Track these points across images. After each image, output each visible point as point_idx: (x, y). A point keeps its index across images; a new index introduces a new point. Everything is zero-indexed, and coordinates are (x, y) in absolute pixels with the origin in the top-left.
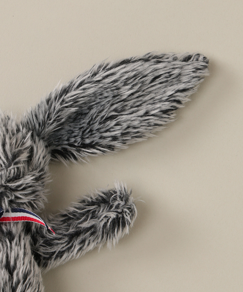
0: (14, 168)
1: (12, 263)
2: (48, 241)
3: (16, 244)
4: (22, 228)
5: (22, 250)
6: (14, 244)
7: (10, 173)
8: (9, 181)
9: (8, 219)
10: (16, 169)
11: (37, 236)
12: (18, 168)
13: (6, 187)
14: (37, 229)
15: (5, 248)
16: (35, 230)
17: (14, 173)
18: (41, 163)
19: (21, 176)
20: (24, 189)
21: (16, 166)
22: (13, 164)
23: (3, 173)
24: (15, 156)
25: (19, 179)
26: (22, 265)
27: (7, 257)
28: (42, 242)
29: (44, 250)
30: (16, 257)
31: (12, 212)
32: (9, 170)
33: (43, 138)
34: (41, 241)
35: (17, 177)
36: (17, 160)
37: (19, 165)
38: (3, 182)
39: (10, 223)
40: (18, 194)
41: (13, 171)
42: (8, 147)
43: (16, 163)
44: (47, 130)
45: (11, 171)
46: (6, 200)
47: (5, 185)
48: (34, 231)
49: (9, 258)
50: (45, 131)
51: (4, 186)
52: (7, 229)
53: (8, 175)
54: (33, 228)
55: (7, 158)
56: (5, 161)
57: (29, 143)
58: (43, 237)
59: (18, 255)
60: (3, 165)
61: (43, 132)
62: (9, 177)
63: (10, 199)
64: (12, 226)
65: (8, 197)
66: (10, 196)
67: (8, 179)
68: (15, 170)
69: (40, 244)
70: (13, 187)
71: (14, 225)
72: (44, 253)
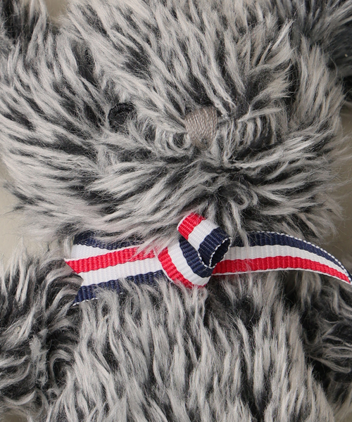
0: (254, 119)
1: (258, 385)
2: (346, 327)
3: (265, 332)
4: (277, 292)
5: (283, 350)
6: (258, 332)
7: (243, 134)
8: (241, 155)
9: (239, 264)
10: (259, 122)
11: (314, 315)
12: (263, 118)
13: (234, 174)
14: (313, 297)
15: (237, 346)
16: (309, 299)
17: (255, 131)
18: (321, 107)
19: (273, 142)
20: (283, 177)
21: (258, 113)
22: (250, 108)
23: (225, 133)
24: (255, 86)
25: (270, 147)
26: (285, 389)
27: (244, 369)
28: (330, 330)
29: (336, 352)
30: (267, 369)
31: (253, 244)
32: (240, 126)
33: (320, 43)
34: (328, 330)
35: (263, 144)
36: (261, 96)
37: (267, 111)
38: (226, 159)
39: (244, 277)
40: (267, 192)
41: (250, 127)
42: (232, 63)
43: (259, 106)
44: (328, 19)
45: (245, 126)
46: (236, 210)
47: (229, 166)
48: (306, 303)
49: (249, 371)
50: (323, 24)
51: (228, 170)
52: (237, 293)
53: (238, 139)
54: (304, 293)
55: (234, 93)
56: (230, 101)
57: (285, 53)
58: (332, 317)
59: (272, 365)
60: (224, 112)
61: (318, 26)
62: (241, 143)
63: (244, 206)
64: (251, 283)
65: (240, 202)
66: (245, 198)
67: (240, 148)
68: (256, 125)
69: (326, 336)
70: (253, 173)
71: (255, 283)
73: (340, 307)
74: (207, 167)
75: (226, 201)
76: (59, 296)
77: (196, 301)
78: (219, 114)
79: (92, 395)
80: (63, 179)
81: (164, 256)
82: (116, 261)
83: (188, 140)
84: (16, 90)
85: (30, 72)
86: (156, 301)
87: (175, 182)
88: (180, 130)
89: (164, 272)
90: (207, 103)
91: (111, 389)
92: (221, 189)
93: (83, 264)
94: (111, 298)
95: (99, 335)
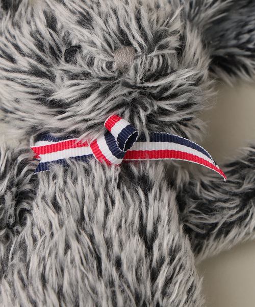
0: (158, 56)
1: (150, 228)
2: (203, 204)
3: (155, 197)
4: (163, 175)
5: (166, 209)
6: (151, 196)
7: (151, 64)
8: (149, 77)
9: (141, 154)
10: (161, 58)
11: (184, 196)
12: (163, 56)
14: (184, 185)
15: (137, 203)
16: (182, 186)
17: (158, 63)
18: (198, 60)
19: (169, 71)
20: (173, 96)
21: (161, 52)
22: (156, 48)
23: (139, 62)
24: (158, 37)
25: (168, 74)
26: (166, 232)
27: (141, 217)
28: (194, 205)
29: (197, 219)
30: (156, 219)
31: (151, 140)
32: (149, 59)
33: (197, 24)
34: (192, 206)
35: (163, 72)
36: (163, 42)
37: (166, 52)
38: (138, 79)
40: (164, 105)
41: (155, 61)
42: (145, 23)
43: (162, 47)
44: (203, 15)
45: (152, 60)
46: (143, 114)
47: (141, 85)
48: (180, 187)
49: (144, 219)
50: (199, 18)
51: (139, 88)
52: (139, 171)
53: (147, 67)
54: (179, 182)
55: (146, 39)
56: (143, 43)
57: (177, 25)
58: (195, 197)
59: (159, 217)
60: (139, 49)
61: (196, 19)
62: (149, 70)
63: (149, 112)
64: (148, 166)
65: (145, 109)
66: (148, 106)
67: (148, 73)
68: (159, 60)
69: (191, 209)
70: (154, 92)
71: (151, 166)
72: (197, 226)
73: (201, 192)
74: (126, 85)
75: (136, 108)
76: (25, 170)
77: (113, 173)
78: (136, 51)
79: (43, 227)
80: (33, 94)
81: (94, 145)
82: (63, 148)
83: (115, 66)
84: (6, 38)
85: (16, 27)
86: (87, 172)
87: (105, 93)
88: (110, 59)
89: (94, 155)
90: (129, 44)
91: (55, 223)
92: (134, 100)
93: (42, 149)
94: (59, 169)
95: (50, 192)
